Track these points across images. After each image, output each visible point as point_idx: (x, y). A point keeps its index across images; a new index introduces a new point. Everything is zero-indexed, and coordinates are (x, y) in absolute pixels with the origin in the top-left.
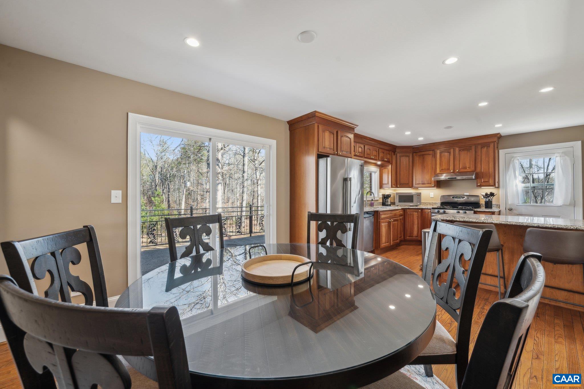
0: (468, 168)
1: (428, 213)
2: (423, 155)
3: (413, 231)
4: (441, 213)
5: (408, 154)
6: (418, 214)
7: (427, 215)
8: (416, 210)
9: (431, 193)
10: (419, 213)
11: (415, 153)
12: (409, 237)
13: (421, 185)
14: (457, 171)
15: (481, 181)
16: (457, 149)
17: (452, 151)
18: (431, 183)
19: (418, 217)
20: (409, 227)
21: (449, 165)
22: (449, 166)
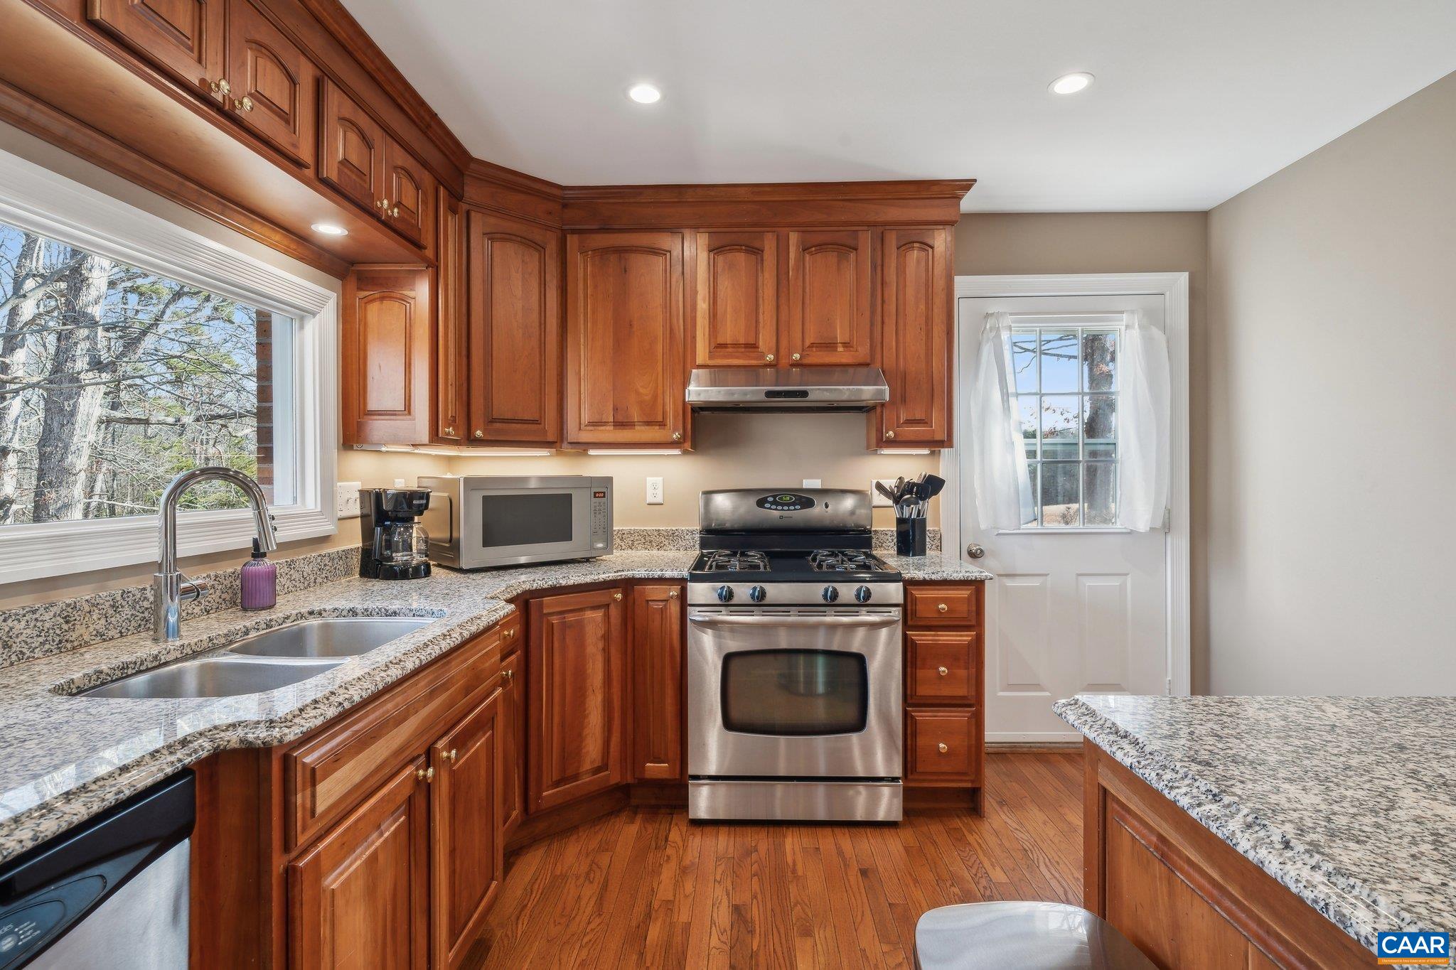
0: (840, 349)
1: (661, 605)
2: (622, 251)
3: (580, 738)
4: (744, 608)
5: (537, 235)
6: (607, 616)
7: (658, 617)
8: (600, 597)
9: (650, 480)
10: (615, 612)
11: (574, 232)
12: (557, 784)
13: (608, 434)
14: (797, 356)
15: (898, 418)
16: (794, 238)
17: (769, 244)
18: (662, 424)
19: (606, 638)
20: (556, 719)
21: (757, 322)
22: (757, 334)
